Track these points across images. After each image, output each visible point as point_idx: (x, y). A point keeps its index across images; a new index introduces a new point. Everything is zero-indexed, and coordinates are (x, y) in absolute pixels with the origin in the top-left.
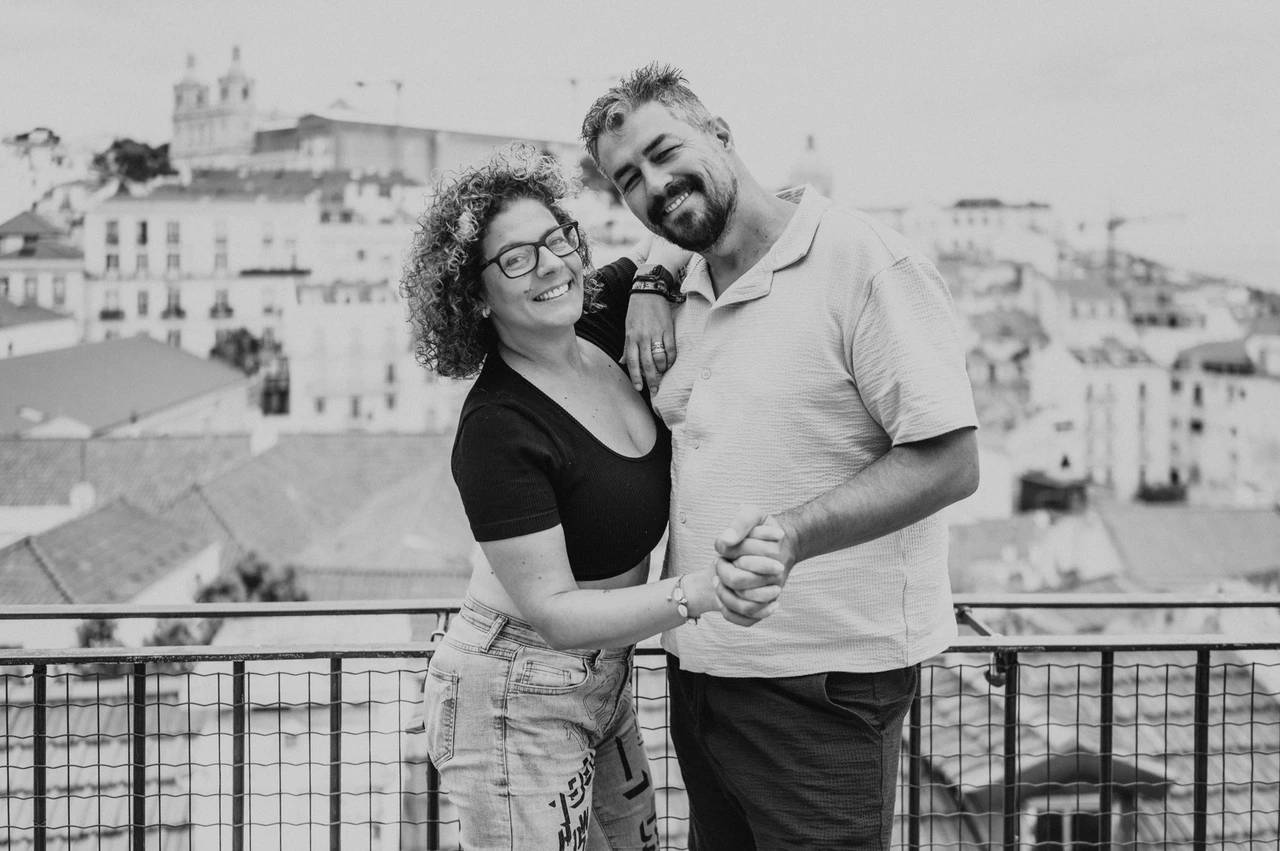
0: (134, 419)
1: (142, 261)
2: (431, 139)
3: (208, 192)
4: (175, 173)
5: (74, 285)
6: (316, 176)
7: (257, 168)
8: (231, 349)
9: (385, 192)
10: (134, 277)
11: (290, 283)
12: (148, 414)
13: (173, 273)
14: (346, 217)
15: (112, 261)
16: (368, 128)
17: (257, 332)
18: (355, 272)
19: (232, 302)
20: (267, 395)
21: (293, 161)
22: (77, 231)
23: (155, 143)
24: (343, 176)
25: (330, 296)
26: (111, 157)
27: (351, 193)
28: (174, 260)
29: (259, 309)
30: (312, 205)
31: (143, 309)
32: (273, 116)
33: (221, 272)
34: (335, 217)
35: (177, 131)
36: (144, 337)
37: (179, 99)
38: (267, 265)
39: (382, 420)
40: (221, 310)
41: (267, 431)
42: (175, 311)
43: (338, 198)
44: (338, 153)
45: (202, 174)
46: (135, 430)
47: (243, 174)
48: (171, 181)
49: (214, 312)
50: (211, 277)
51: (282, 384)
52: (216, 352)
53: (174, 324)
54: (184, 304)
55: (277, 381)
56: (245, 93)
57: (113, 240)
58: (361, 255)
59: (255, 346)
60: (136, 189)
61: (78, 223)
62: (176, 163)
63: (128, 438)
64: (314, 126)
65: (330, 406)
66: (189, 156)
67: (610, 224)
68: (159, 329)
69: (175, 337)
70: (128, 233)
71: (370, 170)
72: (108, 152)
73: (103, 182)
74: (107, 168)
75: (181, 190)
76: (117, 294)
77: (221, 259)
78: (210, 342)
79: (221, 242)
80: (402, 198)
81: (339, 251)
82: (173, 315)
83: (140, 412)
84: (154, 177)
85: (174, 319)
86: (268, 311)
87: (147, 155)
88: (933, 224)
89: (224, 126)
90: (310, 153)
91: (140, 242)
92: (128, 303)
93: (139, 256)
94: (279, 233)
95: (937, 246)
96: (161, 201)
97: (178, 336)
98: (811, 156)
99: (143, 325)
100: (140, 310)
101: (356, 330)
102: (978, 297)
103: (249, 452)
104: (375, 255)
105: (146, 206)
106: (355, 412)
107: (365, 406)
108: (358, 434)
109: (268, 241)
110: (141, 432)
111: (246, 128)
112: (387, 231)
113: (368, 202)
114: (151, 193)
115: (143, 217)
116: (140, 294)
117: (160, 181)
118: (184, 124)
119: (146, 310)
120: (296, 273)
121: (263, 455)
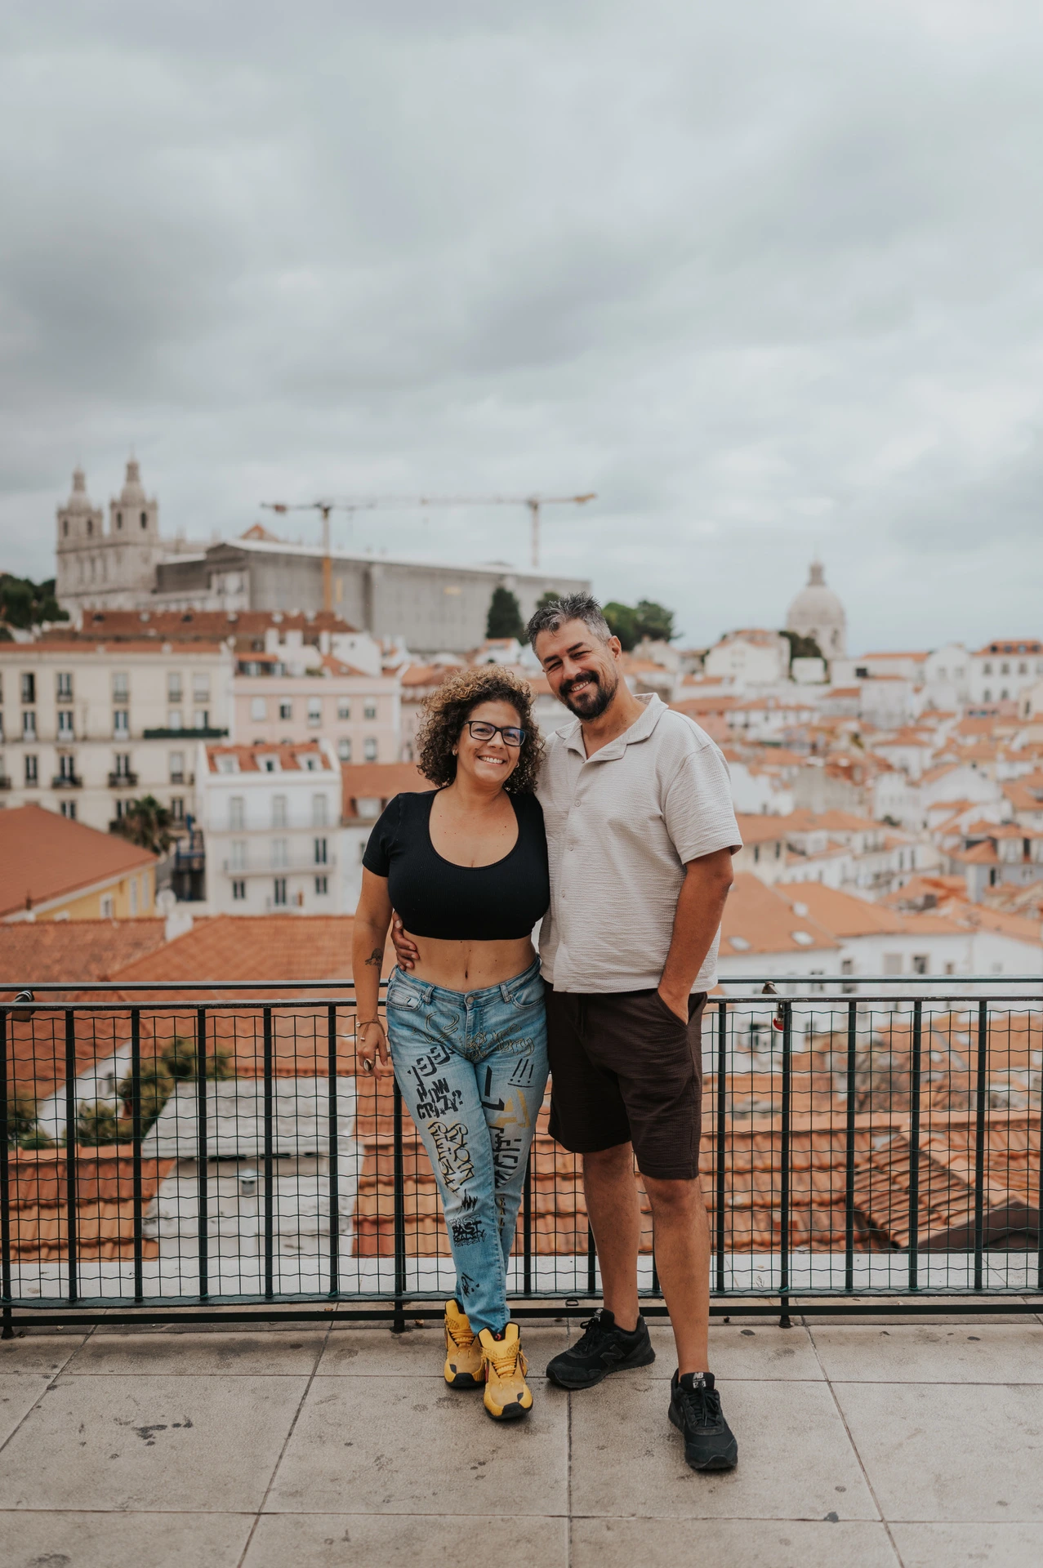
0: (29, 905)
1: (30, 721)
2: (365, 574)
3: (103, 640)
4: (65, 617)
6: (232, 617)
7: (160, 609)
8: (135, 824)
9: (311, 640)
10: (20, 740)
11: (201, 747)
12: (43, 900)
13: (66, 734)
14: (267, 668)
16: (290, 561)
17: (165, 804)
18: (276, 732)
19: (135, 767)
20: (177, 876)
21: (205, 602)
23: (38, 580)
24: (266, 619)
25: (249, 763)
27: (272, 636)
28: (66, 720)
29: (165, 777)
30: (225, 657)
31: (32, 777)
32: (177, 546)
33: (122, 734)
34: (253, 668)
35: (64, 565)
36: (34, 807)
37: (65, 527)
38: (175, 724)
39: (314, 905)
40: (121, 777)
41: (179, 918)
42: (69, 779)
43: (257, 645)
44: (254, 592)
45: (95, 618)
46: (30, 916)
47: (145, 617)
48: (61, 625)
49: (113, 781)
50: (111, 739)
51: (196, 865)
52: (115, 827)
53: (67, 795)
54: (81, 769)
55: (189, 859)
56: (144, 519)
58: (284, 712)
59: (164, 818)
60: (20, 636)
62: (65, 604)
63: (24, 923)
64: (225, 558)
65: (250, 889)
66: (78, 595)
68: (51, 801)
69: (70, 809)
70: (12, 687)
71: (294, 613)
75: (73, 636)
76: (2, 759)
77: (121, 718)
78: (111, 815)
79: (121, 697)
80: (332, 646)
81: (259, 707)
82: (67, 784)
83: (34, 897)
84: (39, 621)
85: (68, 788)
86: (177, 778)
87: (31, 593)
88: (961, 672)
89: (119, 559)
90: (221, 591)
91: (27, 698)
92: (15, 770)
93: (25, 715)
94: (188, 687)
95: (964, 698)
96: (51, 650)
97: (73, 807)
98: (816, 591)
99: (33, 795)
100: (28, 777)
101: (280, 801)
102: (1012, 758)
103: (163, 938)
104: (299, 712)
105: (34, 656)
106: (280, 896)
107: (292, 889)
108: (285, 917)
109: (175, 697)
110: (37, 916)
111: (146, 560)
112: (313, 684)
113: (291, 651)
114: (37, 640)
115: (29, 669)
116: (27, 760)
117: (47, 626)
118: (71, 557)
119: (35, 777)
120: (210, 733)
121: (177, 942)
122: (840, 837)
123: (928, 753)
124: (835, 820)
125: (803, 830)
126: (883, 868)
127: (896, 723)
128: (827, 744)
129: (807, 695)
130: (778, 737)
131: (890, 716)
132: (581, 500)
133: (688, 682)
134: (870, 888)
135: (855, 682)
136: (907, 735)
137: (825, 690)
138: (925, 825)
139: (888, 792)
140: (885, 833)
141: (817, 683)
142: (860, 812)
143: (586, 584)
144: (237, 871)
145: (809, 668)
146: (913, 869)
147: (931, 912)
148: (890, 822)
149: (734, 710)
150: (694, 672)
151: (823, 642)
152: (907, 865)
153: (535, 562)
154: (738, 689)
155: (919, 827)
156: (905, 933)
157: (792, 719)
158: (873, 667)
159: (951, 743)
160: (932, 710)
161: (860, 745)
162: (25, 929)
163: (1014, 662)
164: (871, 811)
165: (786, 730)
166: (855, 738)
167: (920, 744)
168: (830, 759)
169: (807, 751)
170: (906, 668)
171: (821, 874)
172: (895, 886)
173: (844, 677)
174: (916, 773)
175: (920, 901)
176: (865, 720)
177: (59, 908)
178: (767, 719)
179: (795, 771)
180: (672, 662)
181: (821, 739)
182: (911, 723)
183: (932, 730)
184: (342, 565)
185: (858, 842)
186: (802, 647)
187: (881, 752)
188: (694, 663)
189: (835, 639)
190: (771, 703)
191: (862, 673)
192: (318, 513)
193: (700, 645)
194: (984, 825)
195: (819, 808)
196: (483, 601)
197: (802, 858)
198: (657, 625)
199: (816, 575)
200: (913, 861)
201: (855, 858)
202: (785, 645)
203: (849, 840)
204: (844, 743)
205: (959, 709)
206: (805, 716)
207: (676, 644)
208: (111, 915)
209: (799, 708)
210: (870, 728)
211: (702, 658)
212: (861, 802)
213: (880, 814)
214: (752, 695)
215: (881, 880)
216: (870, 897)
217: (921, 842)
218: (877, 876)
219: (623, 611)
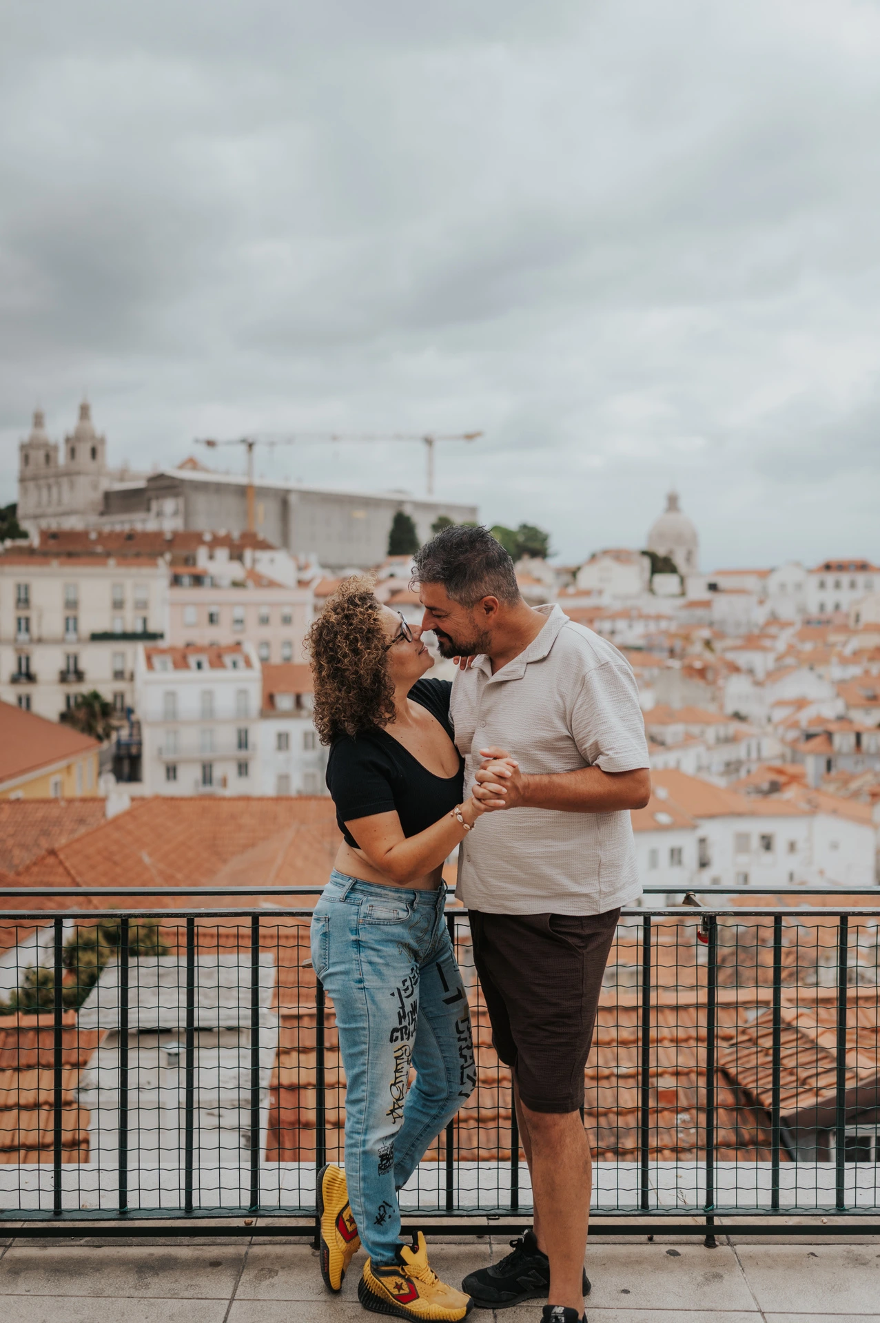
2: (283, 500)
3: (57, 555)
4: (25, 535)
6: (168, 536)
7: (107, 529)
8: (82, 714)
9: (236, 556)
11: (140, 648)
13: (23, 637)
14: (198, 580)
16: (218, 488)
17: (108, 697)
18: (206, 635)
19: (83, 665)
20: (118, 760)
24: (197, 538)
25: (181, 662)
27: (202, 553)
28: (24, 624)
29: (108, 674)
30: (163, 570)
32: (122, 475)
33: (72, 636)
34: (186, 580)
35: (24, 491)
37: (26, 459)
38: (118, 628)
39: (236, 787)
40: (72, 673)
41: (118, 798)
42: (25, 675)
43: (190, 560)
44: (187, 515)
45: (50, 536)
47: (93, 536)
48: (21, 543)
49: (64, 678)
50: (62, 641)
51: (134, 750)
52: (64, 717)
53: (24, 689)
54: (35, 667)
55: (128, 745)
56: (94, 452)
58: (212, 619)
59: (107, 710)
62: (25, 525)
64: (163, 485)
65: (181, 772)
66: (36, 517)
68: (9, 694)
69: (25, 702)
71: (222, 532)
75: (31, 552)
77: (71, 623)
78: (61, 706)
79: (71, 604)
80: (254, 561)
81: (191, 614)
82: (23, 679)
84: (2, 539)
85: (24, 683)
86: (119, 675)
88: (799, 586)
89: (72, 486)
90: (159, 514)
94: (130, 596)
95: (802, 610)
96: (11, 563)
97: (28, 700)
98: (673, 516)
101: (208, 695)
102: (844, 661)
103: (104, 815)
104: (225, 618)
106: (207, 779)
107: (217, 773)
108: (211, 797)
109: (118, 605)
111: (95, 487)
112: (238, 595)
113: (219, 565)
117: (9, 543)
118: (31, 485)
120: (148, 636)
121: (116, 819)
122: (695, 729)
123: (771, 657)
124: (690, 715)
125: (663, 723)
126: (734, 757)
127: (743, 631)
128: (684, 649)
129: (665, 606)
130: (640, 642)
131: (738, 624)
132: (470, 437)
133: (562, 594)
134: (723, 774)
135: (706, 595)
136: (753, 641)
137: (681, 601)
138: (769, 720)
139: (736, 691)
140: (734, 727)
141: (673, 596)
142: (712, 708)
143: (473, 510)
144: (170, 757)
145: (667, 583)
146: (759, 758)
147: (775, 796)
148: (738, 716)
149: (603, 618)
150: (566, 585)
151: (679, 560)
153: (430, 490)
154: (605, 601)
155: (764, 721)
156: (753, 814)
157: (652, 627)
158: (723, 582)
159: (791, 649)
160: (774, 620)
161: (712, 650)
163: (845, 578)
164: (722, 707)
165: (648, 636)
166: (708, 644)
167: (764, 649)
168: (687, 662)
169: (665, 654)
170: (751, 583)
171: (678, 762)
172: (743, 773)
173: (697, 590)
174: (760, 675)
175: (765, 786)
176: (716, 628)
177: (14, 788)
178: (630, 626)
179: (656, 672)
180: (549, 577)
181: (678, 644)
182: (756, 631)
183: (774, 637)
184: (264, 492)
185: (711, 734)
186: (661, 564)
187: (730, 656)
188: (567, 578)
189: (689, 557)
190: (634, 613)
191: (713, 587)
192: (243, 448)
193: (572, 562)
194: (820, 720)
195: (677, 704)
196: (384, 524)
197: (661, 748)
198: (536, 545)
199: (673, 502)
200: (759, 750)
201: (709, 748)
202: (646, 563)
203: (703, 733)
204: (697, 648)
205: (798, 620)
206: (664, 625)
207: (553, 562)
208: (59, 795)
209: (658, 618)
210: (721, 635)
211: (574, 573)
212: (713, 699)
213: (730, 709)
214: (617, 606)
215: (732, 767)
216: (721, 782)
217: (766, 734)
218: (728, 764)
219: (506, 533)
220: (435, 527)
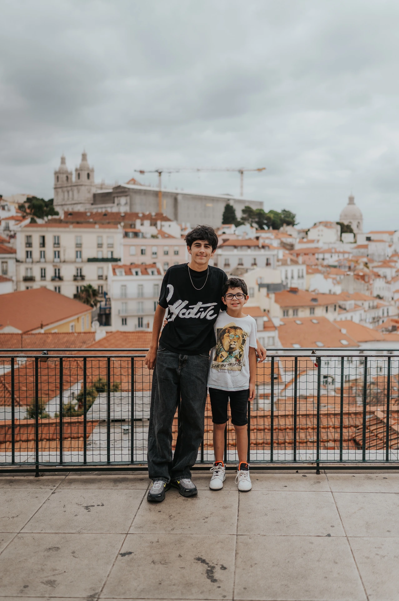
0: (42, 326)
1: (43, 254)
2: (175, 198)
3: (72, 223)
4: (57, 214)
5: (11, 265)
6: (123, 214)
7: (95, 211)
8: (84, 295)
9: (154, 224)
10: (39, 262)
11: (110, 265)
12: (47, 325)
13: (57, 260)
14: (136, 235)
15: (29, 254)
16: (146, 193)
17: (96, 287)
18: (139, 260)
19: (84, 273)
20: (100, 316)
21: (112, 208)
22: (12, 240)
23: (46, 199)
24: (136, 215)
25: (128, 272)
26: (27, 205)
27: (138, 222)
28: (57, 254)
29: (96, 277)
30: (120, 230)
31: (43, 276)
32: (102, 186)
33: (79, 260)
34: (131, 235)
35: (57, 193)
36: (44, 288)
37: (58, 178)
38: (100, 256)
40: (79, 277)
41: (101, 333)
42: (58, 277)
43: (132, 226)
44: (131, 205)
45: (69, 214)
46: (42, 331)
47: (88, 214)
48: (55, 217)
49: (75, 279)
50: (75, 262)
51: (107, 312)
52: (76, 296)
53: (57, 284)
54: (63, 274)
55: (105, 309)
56: (88, 175)
57: (29, 244)
58: (143, 252)
59: (95, 293)
60: (39, 221)
61: (13, 237)
62: (57, 209)
63: (40, 334)
64: (120, 191)
65: (128, 321)
66: (62, 205)
67: (257, 238)
68: (51, 286)
69: (58, 289)
70: (36, 241)
71: (147, 213)
72: (25, 202)
73: (24, 218)
74: (25, 211)
75: (60, 221)
76: (31, 269)
77: (79, 254)
78: (74, 292)
79: (79, 245)
80: (162, 226)
81: (133, 250)
82: (57, 279)
83: (44, 323)
84: (47, 215)
85: (58, 281)
86: (100, 277)
87: (44, 204)
89: (79, 192)
90: (118, 204)
91: (42, 245)
92: (37, 274)
93: (41, 252)
94: (105, 242)
96: (51, 227)
97: (59, 288)
98: (351, 207)
99: (43, 283)
100: (42, 276)
101: (141, 286)
103: (94, 340)
104: (149, 252)
105: (45, 229)
106: (140, 324)
107: (145, 322)
108: (142, 332)
109: (100, 246)
110: (45, 331)
111: (89, 192)
112: (154, 241)
113: (146, 228)
114: (46, 222)
115: (43, 234)
116: (42, 270)
117: (50, 217)
118: (60, 190)
119: (45, 276)
120: (113, 260)
121: (100, 341)
122: (359, 303)
123: (394, 270)
124: (357, 296)
125: (345, 300)
126: (376, 315)
127: (382, 259)
128: (355, 267)
129: (347, 247)
130: (336, 264)
131: (379, 256)
132: (259, 170)
133: (300, 242)
134: (371, 323)
135: (366, 243)
136: (386, 263)
137: (354, 245)
138: (393, 299)
139: (378, 286)
140: (377, 302)
141: (351, 243)
142: (367, 293)
143: (261, 203)
144: (123, 314)
145: (348, 237)
146: (388, 316)
147: (395, 332)
148: (379, 297)
149: (318, 253)
150: (303, 238)
151: (354, 227)
152: (386, 314)
153: (242, 194)
154: (320, 245)
155: (391, 299)
156: (384, 340)
157: (341, 257)
158: (373, 237)
160: (396, 254)
161: (368, 267)
162: (40, 336)
164: (371, 293)
165: (339, 261)
166: (366, 264)
167: (391, 267)
168: (356, 273)
169: (347, 269)
170: (386, 237)
171: (352, 317)
172: (381, 322)
173: (361, 240)
174: (389, 278)
175: (390, 328)
176: (369, 257)
177: (54, 328)
178: (331, 256)
179: (342, 277)
180: (295, 234)
181: (353, 264)
182: (388, 259)
183: (396, 262)
184: (166, 194)
185: (366, 305)
186: (345, 229)
187: (376, 270)
188: (303, 235)
189: (358, 225)
190: (333, 251)
191: (368, 239)
192: (157, 174)
193: (306, 227)
195: (351, 292)
196: (221, 209)
197: (345, 311)
198: (290, 219)
199: (351, 200)
200: (388, 312)
201: (365, 311)
202: (339, 227)
203: (363, 304)
204: (361, 266)
206: (346, 256)
207: (297, 227)
208: (74, 331)
209: (344, 253)
210: (372, 261)
211: (307, 233)
212: (368, 289)
213: (375, 294)
214: (326, 247)
215: (375, 320)
216: (371, 326)
217: (391, 305)
218: (374, 318)
219: (276, 214)
220: (244, 211)
